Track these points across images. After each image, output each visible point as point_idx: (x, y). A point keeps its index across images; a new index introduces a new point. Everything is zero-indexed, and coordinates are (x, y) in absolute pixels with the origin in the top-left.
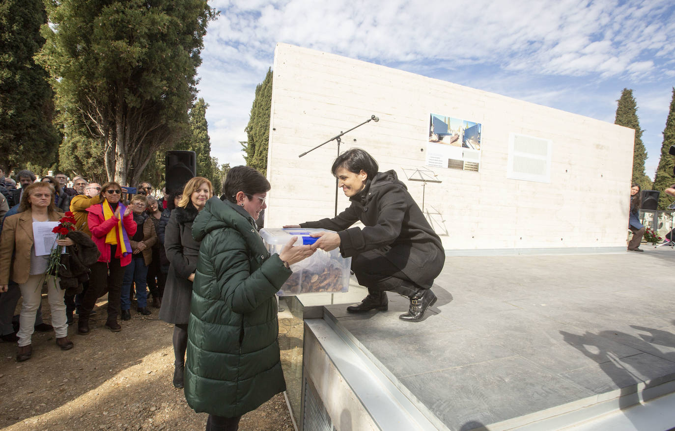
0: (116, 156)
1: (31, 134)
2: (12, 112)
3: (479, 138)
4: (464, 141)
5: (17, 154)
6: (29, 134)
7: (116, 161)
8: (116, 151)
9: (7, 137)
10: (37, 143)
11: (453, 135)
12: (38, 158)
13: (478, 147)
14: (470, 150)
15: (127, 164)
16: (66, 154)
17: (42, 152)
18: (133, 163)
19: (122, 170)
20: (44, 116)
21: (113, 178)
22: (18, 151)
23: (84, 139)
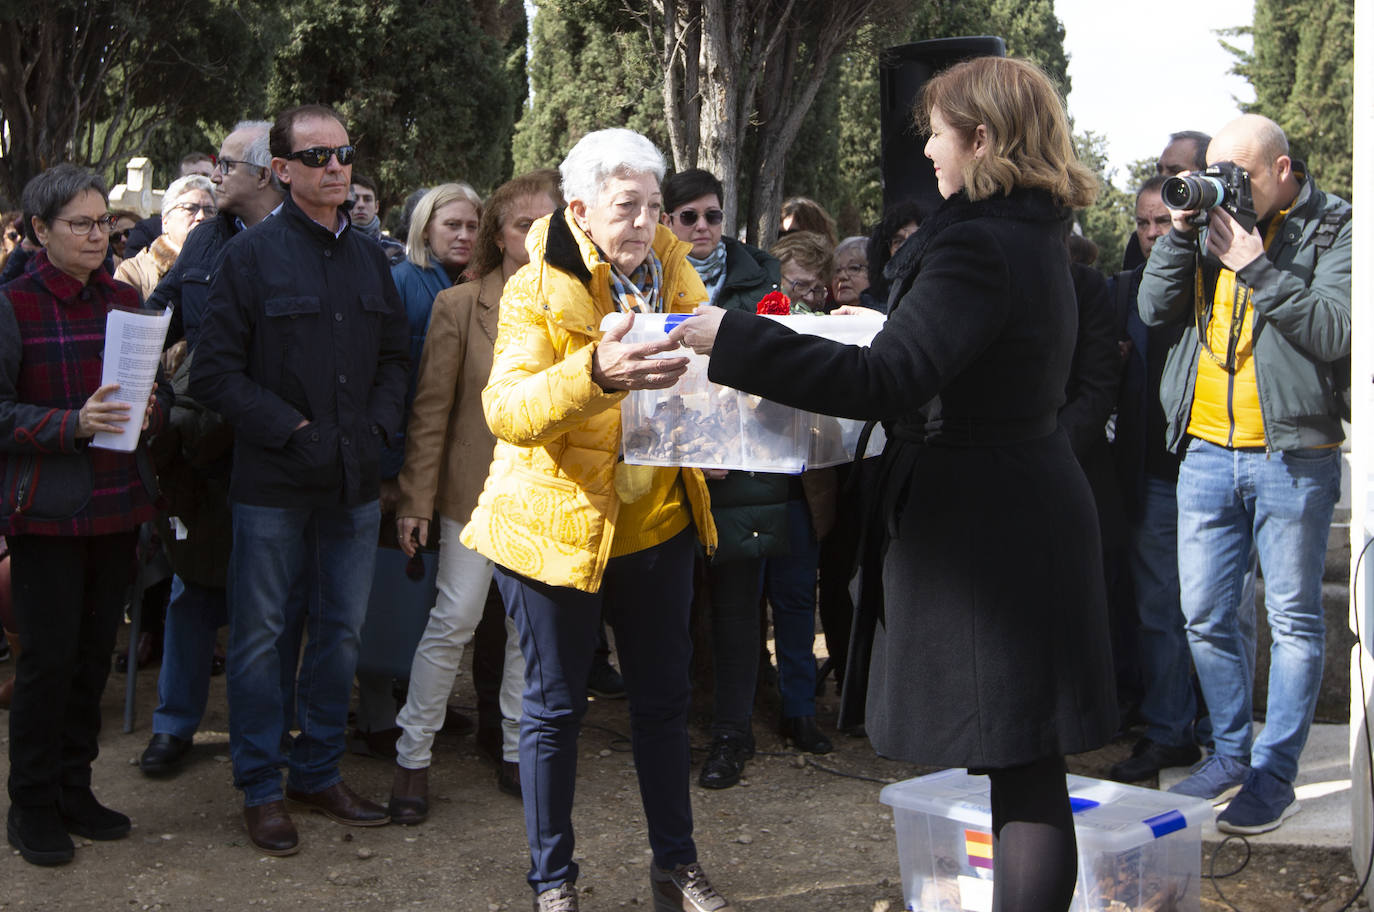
0: (701, 81)
1: (438, 79)
2: (390, 11)
5: (401, 155)
6: (433, 83)
7: (700, 102)
8: (702, 60)
9: (377, 99)
10: (456, 111)
12: (455, 166)
15: (737, 106)
16: (532, 154)
17: (468, 145)
18: (759, 105)
19: (724, 135)
20: (474, 12)
21: (694, 160)
22: (404, 146)
23: (587, 91)
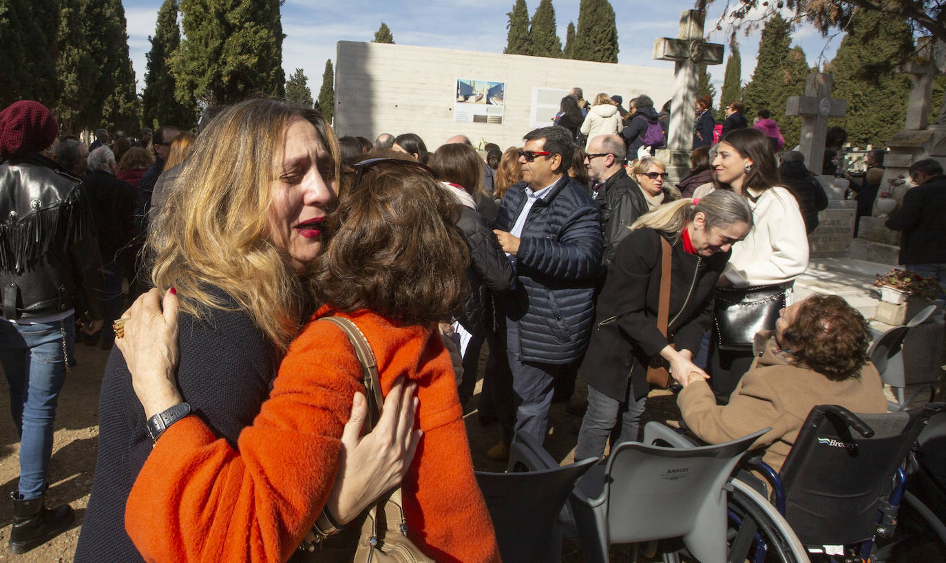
3: (502, 96)
4: (488, 100)
11: (478, 95)
13: (501, 102)
14: (494, 106)
